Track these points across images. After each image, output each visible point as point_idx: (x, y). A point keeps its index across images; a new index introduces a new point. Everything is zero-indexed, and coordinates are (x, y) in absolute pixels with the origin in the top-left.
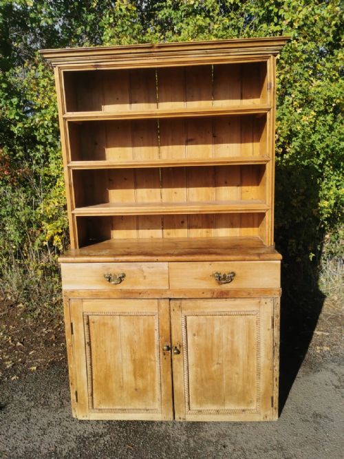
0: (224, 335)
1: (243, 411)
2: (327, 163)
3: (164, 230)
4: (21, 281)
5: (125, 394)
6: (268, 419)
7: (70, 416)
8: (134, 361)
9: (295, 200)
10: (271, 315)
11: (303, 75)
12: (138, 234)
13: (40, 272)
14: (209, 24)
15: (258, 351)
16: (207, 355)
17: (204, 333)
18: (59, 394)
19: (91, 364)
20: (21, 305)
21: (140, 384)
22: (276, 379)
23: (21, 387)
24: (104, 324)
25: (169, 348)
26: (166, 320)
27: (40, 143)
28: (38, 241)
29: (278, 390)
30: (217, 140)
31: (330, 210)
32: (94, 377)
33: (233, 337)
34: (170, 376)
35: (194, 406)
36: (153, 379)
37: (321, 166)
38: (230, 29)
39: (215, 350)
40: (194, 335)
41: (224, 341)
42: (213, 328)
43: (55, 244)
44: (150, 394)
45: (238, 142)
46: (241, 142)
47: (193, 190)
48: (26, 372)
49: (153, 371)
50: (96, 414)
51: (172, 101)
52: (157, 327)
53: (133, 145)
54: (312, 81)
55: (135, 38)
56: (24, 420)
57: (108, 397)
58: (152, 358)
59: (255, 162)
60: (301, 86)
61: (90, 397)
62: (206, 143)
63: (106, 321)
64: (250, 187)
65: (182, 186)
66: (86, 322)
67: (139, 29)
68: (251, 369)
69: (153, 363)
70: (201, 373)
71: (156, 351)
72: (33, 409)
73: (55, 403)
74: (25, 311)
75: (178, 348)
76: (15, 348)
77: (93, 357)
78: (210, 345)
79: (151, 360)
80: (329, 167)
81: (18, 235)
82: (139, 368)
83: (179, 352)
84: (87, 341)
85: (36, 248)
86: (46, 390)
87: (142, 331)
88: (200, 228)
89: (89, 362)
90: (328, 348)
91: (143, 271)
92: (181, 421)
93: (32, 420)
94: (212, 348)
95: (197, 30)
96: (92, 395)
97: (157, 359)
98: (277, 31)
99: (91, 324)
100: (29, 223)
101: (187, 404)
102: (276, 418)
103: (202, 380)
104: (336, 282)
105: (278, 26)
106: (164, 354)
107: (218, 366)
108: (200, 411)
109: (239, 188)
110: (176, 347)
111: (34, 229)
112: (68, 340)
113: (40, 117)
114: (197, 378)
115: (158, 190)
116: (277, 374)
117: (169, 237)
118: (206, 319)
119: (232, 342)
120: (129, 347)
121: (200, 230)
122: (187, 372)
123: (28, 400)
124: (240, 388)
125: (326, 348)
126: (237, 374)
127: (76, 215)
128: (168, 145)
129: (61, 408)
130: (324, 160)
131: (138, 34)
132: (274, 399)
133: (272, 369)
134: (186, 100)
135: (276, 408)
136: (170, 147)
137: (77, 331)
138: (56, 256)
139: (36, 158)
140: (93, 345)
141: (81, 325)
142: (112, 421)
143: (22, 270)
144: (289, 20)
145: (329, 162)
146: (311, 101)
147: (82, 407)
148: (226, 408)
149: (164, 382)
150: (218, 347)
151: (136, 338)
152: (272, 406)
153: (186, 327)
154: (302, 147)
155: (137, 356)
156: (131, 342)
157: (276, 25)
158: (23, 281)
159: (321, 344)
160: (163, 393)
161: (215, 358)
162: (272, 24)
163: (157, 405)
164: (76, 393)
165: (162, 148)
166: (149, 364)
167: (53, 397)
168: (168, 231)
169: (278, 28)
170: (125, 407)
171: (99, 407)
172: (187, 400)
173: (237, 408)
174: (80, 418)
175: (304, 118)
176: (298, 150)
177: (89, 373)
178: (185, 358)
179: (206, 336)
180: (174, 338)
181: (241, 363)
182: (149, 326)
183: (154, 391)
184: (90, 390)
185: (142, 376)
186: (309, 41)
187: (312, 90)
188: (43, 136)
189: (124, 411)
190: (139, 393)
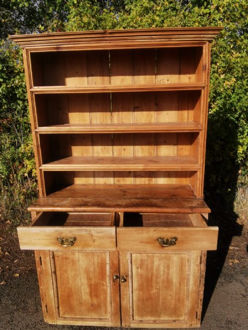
0: (162, 268)
1: (174, 321)
2: (242, 116)
3: (116, 178)
4: (8, 202)
5: (83, 308)
6: (193, 327)
7: (42, 320)
8: (90, 286)
9: (217, 146)
10: (199, 255)
11: (226, 48)
12: (95, 181)
13: (22, 197)
14: (153, 6)
15: (188, 280)
16: (147, 282)
17: (146, 267)
18: (35, 300)
19: (57, 287)
20: (8, 221)
21: (95, 301)
22: (201, 300)
23: (7, 291)
24: (66, 258)
25: (117, 277)
26: (115, 256)
27: (19, 99)
28: (20, 173)
29: (201, 308)
30: (159, 108)
31: (243, 155)
32: (59, 296)
33: (168, 270)
34: (118, 297)
35: (137, 318)
36: (105, 299)
37: (237, 119)
38: (170, 10)
39: (154, 278)
40: (138, 268)
41: (162, 273)
42: (153, 263)
43: (33, 175)
44: (103, 309)
45: (175, 110)
46: (178, 110)
47: (138, 148)
48: (12, 278)
49: (105, 293)
50: (62, 321)
51: (122, 75)
52: (108, 262)
53: (91, 111)
54: (232, 53)
55: (93, 17)
56: (9, 322)
57: (71, 309)
58: (105, 284)
59: (191, 130)
60: (224, 57)
61: (57, 310)
62: (149, 110)
63: (67, 256)
64: (184, 146)
65: (130, 144)
66: (51, 257)
67: (97, 9)
68: (182, 293)
69: (105, 287)
70: (143, 294)
71: (108, 279)
72: (15, 312)
73: (31, 308)
74: (12, 226)
75: (125, 277)
76: (4, 256)
77: (59, 282)
78: (150, 276)
79: (103, 285)
80: (243, 119)
81: (5, 169)
82: (95, 290)
83: (125, 280)
84: (53, 270)
85: (19, 178)
86: (25, 295)
87: (96, 264)
88: (143, 177)
89: (55, 285)
90: (238, 261)
91: (92, 235)
92: (127, 327)
93: (14, 322)
94: (152, 278)
95: (144, 10)
96: (58, 308)
97: (108, 284)
98: (207, 13)
99: (56, 258)
100: (13, 160)
101: (131, 317)
102: (199, 326)
103: (143, 299)
104: (244, 205)
105: (207, 9)
106: (114, 281)
107: (157, 290)
108: (141, 321)
109: (176, 146)
110: (123, 277)
111: (17, 163)
112: (38, 269)
113: (19, 79)
114: (139, 299)
115: (110, 147)
116: (202, 297)
117: (118, 183)
118: (148, 256)
119: (168, 274)
120: (86, 275)
121: (143, 179)
122: (132, 294)
123: (12, 304)
124: (172, 306)
125: (236, 261)
126: (171, 296)
127: (43, 170)
128: (118, 111)
129: (36, 312)
130: (240, 114)
131: (96, 13)
132: (198, 313)
133: (198, 293)
134: (133, 74)
135: (199, 320)
136: (120, 113)
137: (45, 263)
138: (35, 184)
139: (17, 110)
140: (58, 273)
141: (48, 259)
142: (74, 326)
143: (9, 194)
144: (216, 5)
145: (244, 115)
146: (232, 68)
147: (52, 316)
148: (161, 319)
149: (114, 301)
150: (157, 277)
151: (92, 269)
152: (197, 318)
153: (131, 262)
154: (224, 105)
155: (93, 282)
156: (87, 272)
157: (205, 8)
158: (10, 203)
159: (233, 258)
160: (113, 308)
161: (154, 284)
162: (203, 7)
163: (108, 316)
164: (46, 306)
165: (114, 113)
166: (102, 288)
167: (30, 302)
168: (118, 179)
169: (207, 11)
170: (84, 317)
171: (64, 316)
172: (131, 314)
173: (170, 319)
174: (50, 323)
175: (227, 82)
176: (221, 106)
177: (55, 293)
178: (130, 285)
179: (147, 268)
180: (122, 270)
181: (174, 288)
182: (102, 260)
183: (106, 306)
184: (56, 305)
185: (97, 296)
186: (231, 22)
187: (233, 60)
188: (22, 94)
189: (82, 319)
190: (95, 308)
